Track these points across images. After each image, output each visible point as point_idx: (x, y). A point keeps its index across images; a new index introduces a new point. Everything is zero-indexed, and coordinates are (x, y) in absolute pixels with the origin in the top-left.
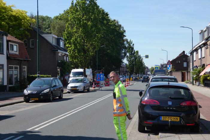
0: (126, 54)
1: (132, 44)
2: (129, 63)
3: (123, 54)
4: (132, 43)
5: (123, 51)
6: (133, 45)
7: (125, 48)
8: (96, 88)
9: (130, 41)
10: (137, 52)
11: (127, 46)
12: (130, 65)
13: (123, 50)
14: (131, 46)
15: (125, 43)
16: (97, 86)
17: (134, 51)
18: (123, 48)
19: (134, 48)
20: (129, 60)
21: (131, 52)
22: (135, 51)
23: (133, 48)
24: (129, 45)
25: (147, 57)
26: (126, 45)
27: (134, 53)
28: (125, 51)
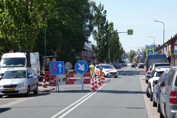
0: (92, 28)
1: (103, 11)
2: (97, 43)
3: (88, 28)
4: (103, 9)
5: (88, 23)
6: (105, 12)
7: (91, 18)
8: (49, 88)
9: (100, 5)
10: (112, 25)
11: (94, 13)
12: (99, 47)
13: (87, 21)
14: (101, 13)
15: (91, 8)
16: (51, 84)
17: (107, 22)
18: (88, 18)
19: (106, 17)
20: (97, 38)
21: (102, 25)
22: (109, 23)
23: (104, 18)
24: (99, 12)
25: (130, 32)
26: (92, 13)
27: (107, 26)
28: (91, 23)
